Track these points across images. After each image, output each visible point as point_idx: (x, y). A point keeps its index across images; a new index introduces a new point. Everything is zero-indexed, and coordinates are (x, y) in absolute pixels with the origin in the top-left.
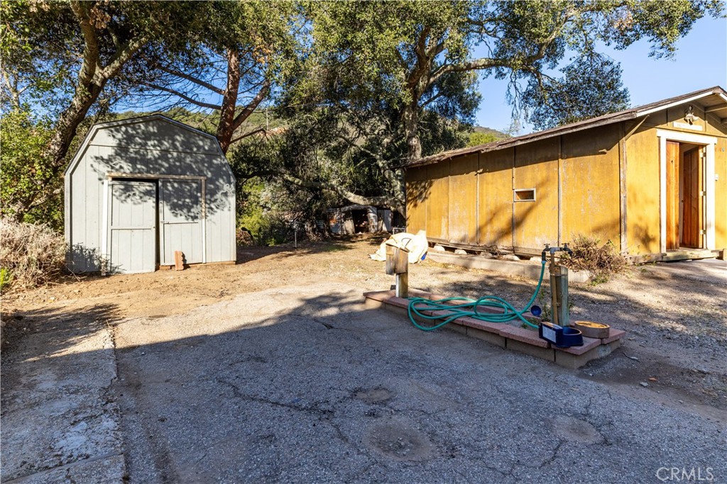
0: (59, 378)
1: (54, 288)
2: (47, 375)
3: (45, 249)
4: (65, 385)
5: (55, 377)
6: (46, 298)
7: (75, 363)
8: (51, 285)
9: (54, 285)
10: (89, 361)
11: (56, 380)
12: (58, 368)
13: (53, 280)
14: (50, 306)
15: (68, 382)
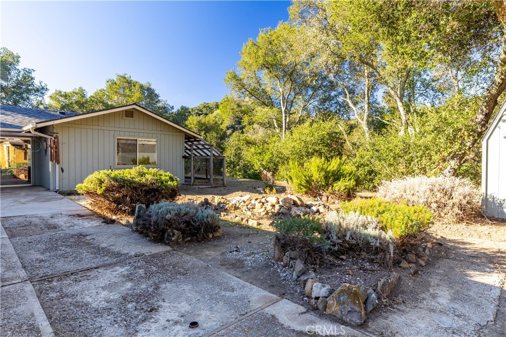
0: (452, 299)
1: (470, 226)
2: (445, 293)
3: (464, 197)
4: (453, 306)
5: (450, 298)
6: (463, 233)
7: (465, 293)
8: (469, 223)
9: (471, 224)
10: (475, 297)
11: (449, 300)
12: (453, 291)
13: (470, 219)
14: (465, 240)
15: (456, 306)
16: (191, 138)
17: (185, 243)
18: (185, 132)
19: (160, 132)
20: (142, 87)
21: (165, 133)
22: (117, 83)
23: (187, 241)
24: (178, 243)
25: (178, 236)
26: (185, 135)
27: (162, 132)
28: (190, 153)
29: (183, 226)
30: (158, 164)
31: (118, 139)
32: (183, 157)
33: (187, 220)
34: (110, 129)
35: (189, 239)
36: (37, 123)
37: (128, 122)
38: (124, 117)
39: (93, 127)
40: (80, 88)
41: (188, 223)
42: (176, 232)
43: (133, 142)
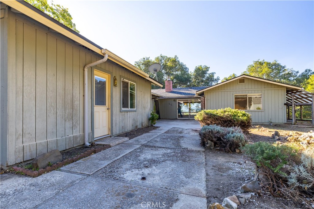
16: (294, 90)
17: (216, 150)
18: (286, 87)
19: (264, 89)
20: (269, 64)
21: (268, 89)
22: (254, 66)
23: (218, 149)
24: (211, 149)
25: (211, 145)
26: (286, 88)
27: (266, 89)
28: (291, 101)
29: (215, 139)
30: (263, 109)
31: (235, 96)
32: (285, 104)
33: (218, 136)
34: (230, 90)
35: (219, 148)
36: (197, 92)
37: (242, 86)
38: (239, 83)
39: (221, 91)
40: (234, 74)
41: (219, 139)
42: (209, 142)
43: (245, 97)
